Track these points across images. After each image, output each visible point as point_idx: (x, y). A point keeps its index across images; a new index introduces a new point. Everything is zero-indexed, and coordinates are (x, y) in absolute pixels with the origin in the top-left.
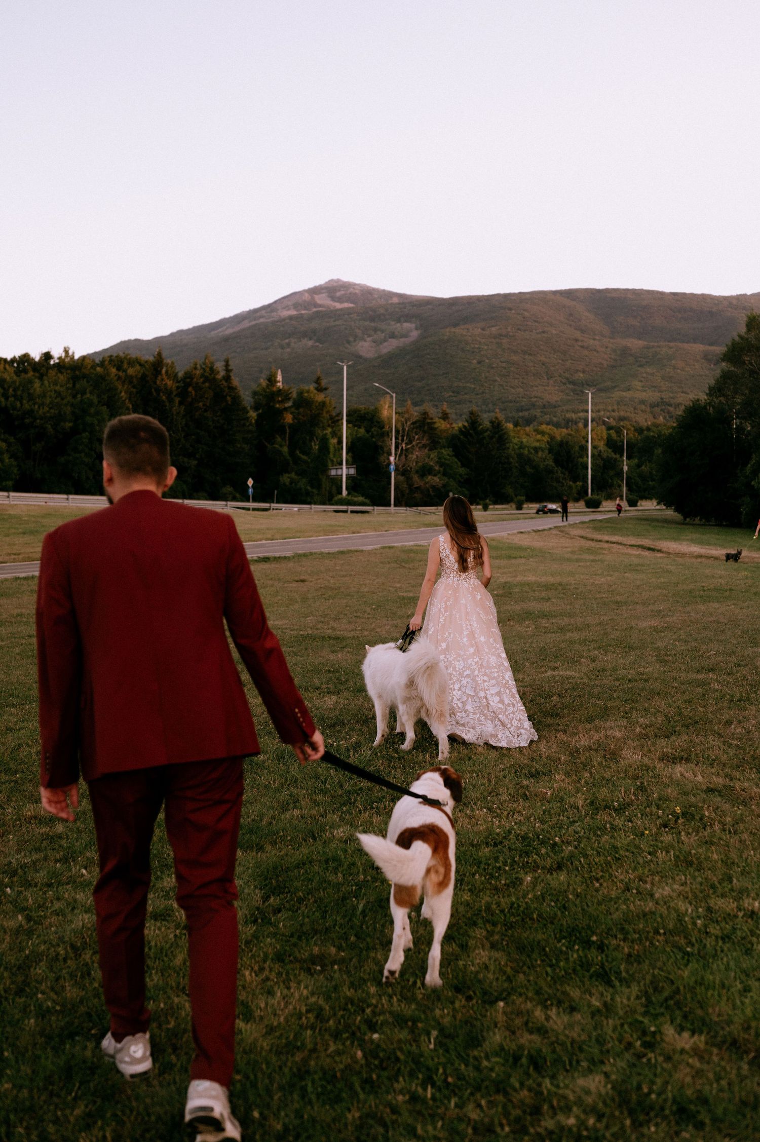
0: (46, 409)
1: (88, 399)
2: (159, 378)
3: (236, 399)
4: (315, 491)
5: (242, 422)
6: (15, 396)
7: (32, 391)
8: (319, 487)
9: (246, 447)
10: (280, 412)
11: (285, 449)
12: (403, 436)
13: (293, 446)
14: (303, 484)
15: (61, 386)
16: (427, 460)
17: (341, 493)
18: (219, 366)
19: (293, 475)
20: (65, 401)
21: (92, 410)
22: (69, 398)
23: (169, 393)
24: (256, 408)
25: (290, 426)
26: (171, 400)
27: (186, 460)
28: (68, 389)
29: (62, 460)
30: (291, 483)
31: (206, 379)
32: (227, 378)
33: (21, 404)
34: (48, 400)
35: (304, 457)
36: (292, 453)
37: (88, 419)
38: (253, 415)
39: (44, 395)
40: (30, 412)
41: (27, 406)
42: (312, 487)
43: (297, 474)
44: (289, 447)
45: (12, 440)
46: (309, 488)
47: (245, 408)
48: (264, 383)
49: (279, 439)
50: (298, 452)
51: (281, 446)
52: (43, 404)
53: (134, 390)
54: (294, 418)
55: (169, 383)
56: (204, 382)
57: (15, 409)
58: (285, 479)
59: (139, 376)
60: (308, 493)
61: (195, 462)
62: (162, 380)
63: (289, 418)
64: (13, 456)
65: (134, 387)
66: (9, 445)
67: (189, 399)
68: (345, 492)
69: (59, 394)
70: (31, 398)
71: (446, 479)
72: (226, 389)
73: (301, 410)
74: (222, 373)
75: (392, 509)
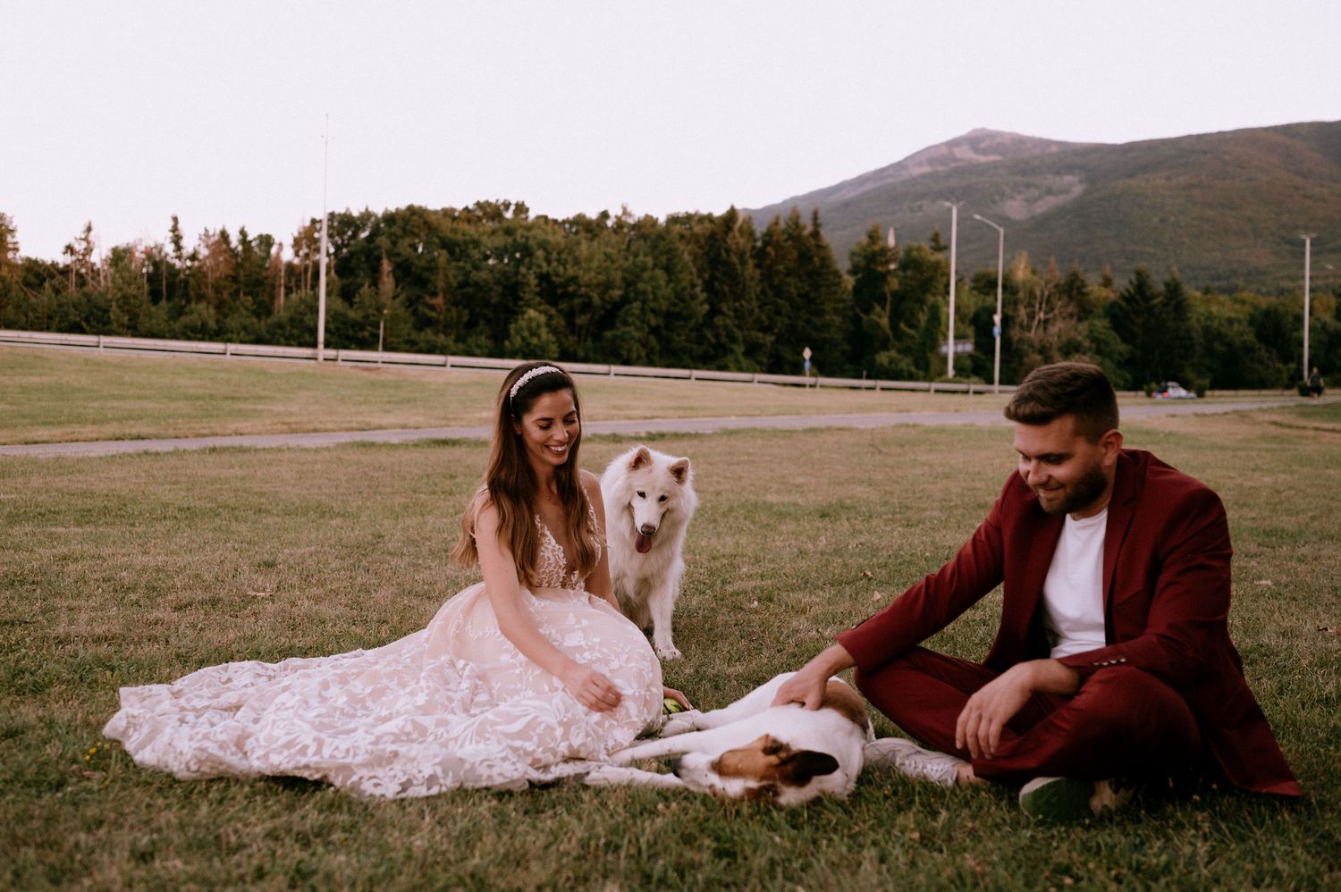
0: (593, 274)
1: (642, 262)
2: (731, 235)
3: (826, 261)
5: (833, 289)
6: (558, 260)
7: (577, 254)
8: (926, 368)
9: (838, 320)
10: (883, 277)
11: (885, 322)
12: (1041, 304)
13: (895, 317)
14: (906, 364)
15: (613, 248)
16: (1073, 333)
17: (943, 372)
18: (806, 221)
19: (893, 353)
20: (615, 265)
21: (646, 275)
22: (621, 262)
23: (741, 256)
24: (853, 272)
25: (894, 294)
26: (743, 262)
27: (760, 335)
28: (620, 251)
29: (608, 334)
30: (891, 361)
31: (790, 237)
32: (816, 234)
33: (565, 269)
34: (595, 264)
35: (912, 332)
36: (894, 326)
37: (641, 286)
38: (849, 282)
39: (590, 259)
40: (574, 279)
41: (571, 271)
42: (917, 367)
43: (899, 351)
44: (891, 318)
45: (553, 311)
46: (913, 369)
47: (837, 274)
48: (864, 239)
49: (878, 309)
50: (902, 325)
51: (880, 316)
52: (589, 270)
53: (700, 251)
54: (900, 284)
55: (742, 241)
56: (786, 240)
57: (557, 275)
58: (883, 358)
59: (708, 234)
61: (773, 338)
62: (735, 238)
63: (894, 284)
64: (554, 331)
65: (701, 247)
66: (550, 318)
67: (768, 262)
68: (951, 372)
69: (608, 257)
70: (577, 262)
71: (1101, 360)
72: (814, 249)
73: (909, 273)
74: (809, 229)
75: (996, 387)
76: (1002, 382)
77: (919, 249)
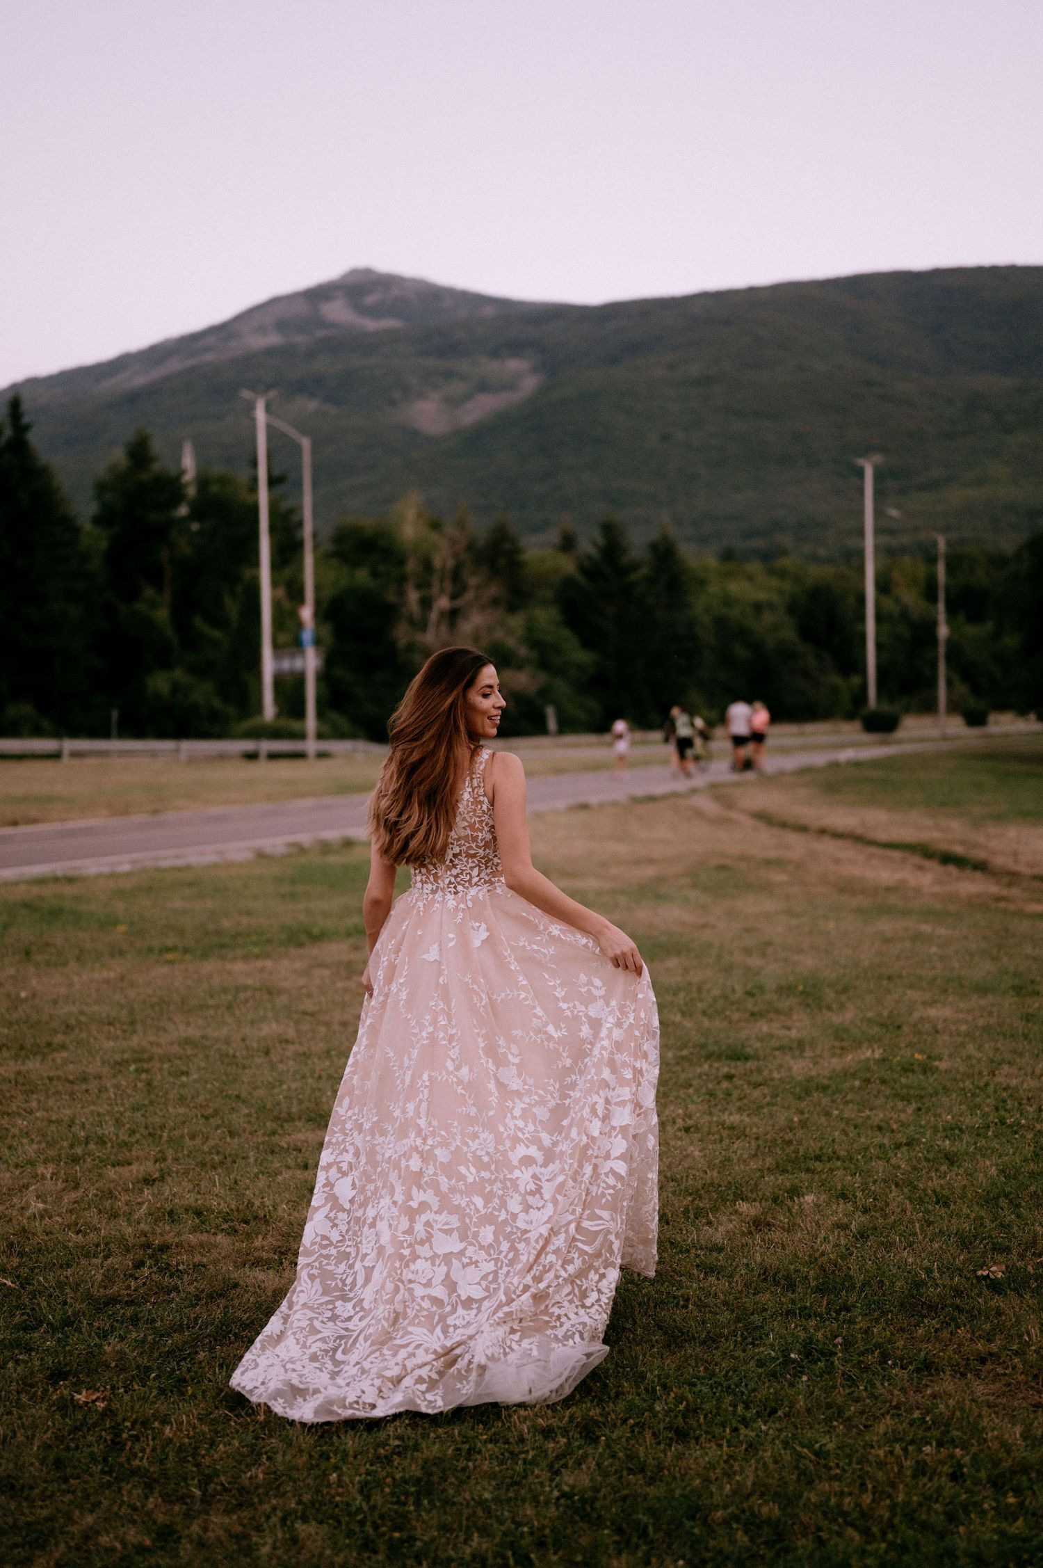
3: (46, 499)
4: (231, 710)
5: (63, 552)
9: (75, 612)
10: (162, 531)
11: (162, 615)
12: (442, 581)
13: (183, 606)
14: (203, 693)
16: (499, 634)
19: (179, 674)
24: (103, 521)
30: (176, 688)
32: (18, 447)
35: (216, 634)
36: (182, 624)
38: (94, 539)
43: (190, 671)
44: (174, 609)
46: (217, 703)
47: (70, 525)
48: (122, 459)
49: (149, 592)
50: (198, 622)
51: (153, 605)
54: (194, 544)
58: (160, 683)
60: (214, 716)
63: (181, 545)
68: (269, 709)
71: (543, 678)
72: (18, 474)
73: (207, 525)
75: (311, 745)
76: (320, 736)
77: (223, 481)
